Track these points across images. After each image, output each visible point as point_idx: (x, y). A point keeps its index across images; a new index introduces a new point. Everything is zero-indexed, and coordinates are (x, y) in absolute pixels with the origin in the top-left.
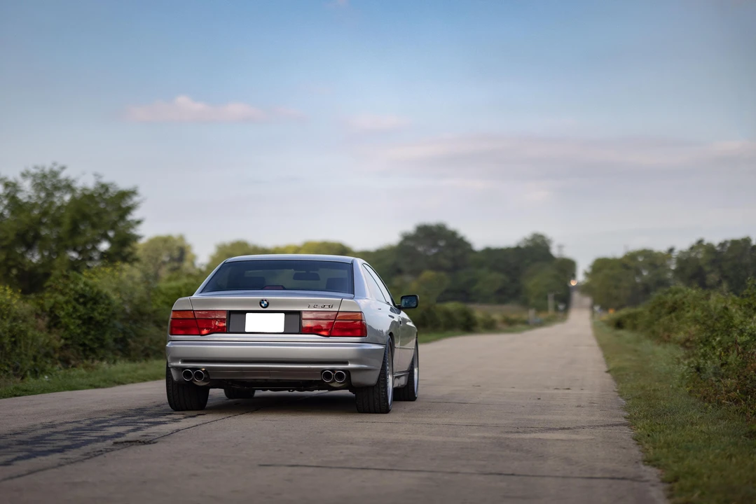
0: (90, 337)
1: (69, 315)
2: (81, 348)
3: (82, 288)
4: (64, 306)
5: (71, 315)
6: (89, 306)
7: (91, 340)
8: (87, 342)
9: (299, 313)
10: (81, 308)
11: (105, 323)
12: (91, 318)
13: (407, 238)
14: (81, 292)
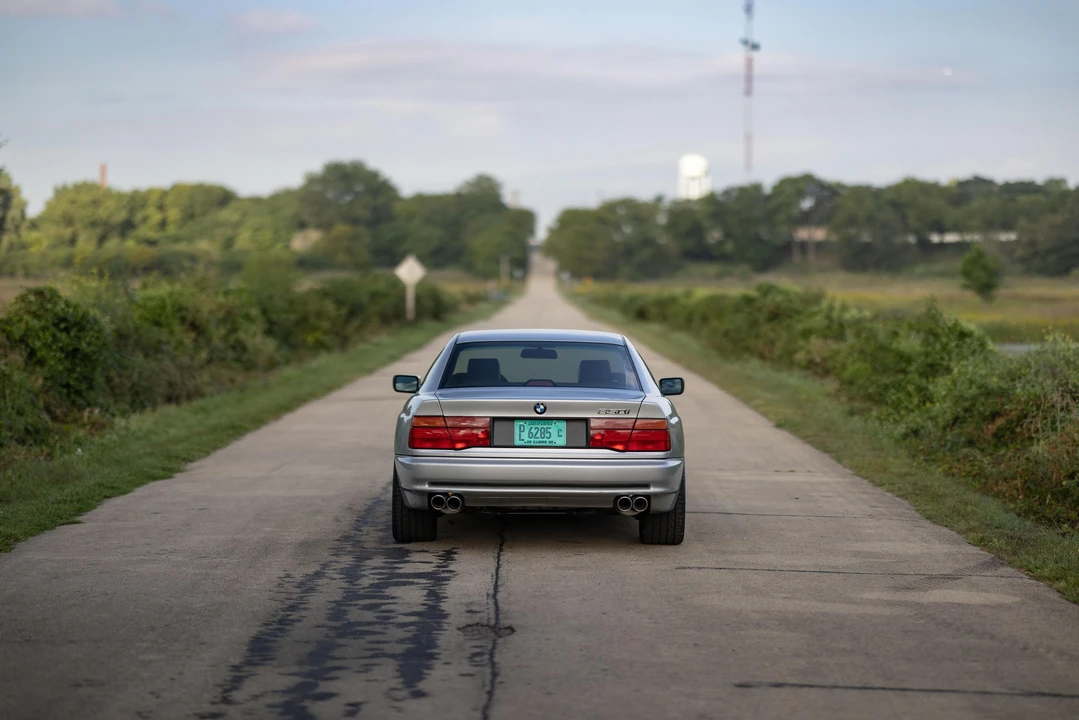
0: (75, 375)
1: (48, 346)
2: (65, 391)
3: (63, 310)
4: (41, 334)
5: (50, 346)
6: (72, 333)
7: (77, 379)
8: (72, 383)
9: (586, 421)
10: (63, 336)
11: (95, 357)
12: (76, 350)
13: (312, 180)
14: (61, 314)
